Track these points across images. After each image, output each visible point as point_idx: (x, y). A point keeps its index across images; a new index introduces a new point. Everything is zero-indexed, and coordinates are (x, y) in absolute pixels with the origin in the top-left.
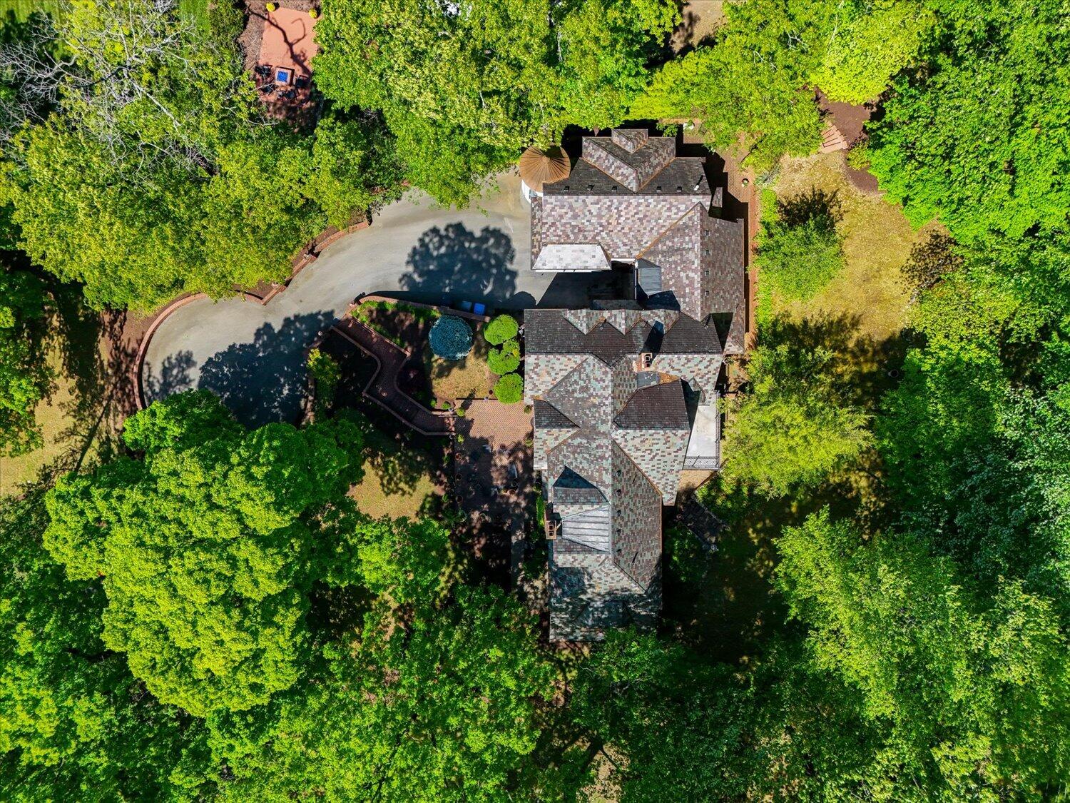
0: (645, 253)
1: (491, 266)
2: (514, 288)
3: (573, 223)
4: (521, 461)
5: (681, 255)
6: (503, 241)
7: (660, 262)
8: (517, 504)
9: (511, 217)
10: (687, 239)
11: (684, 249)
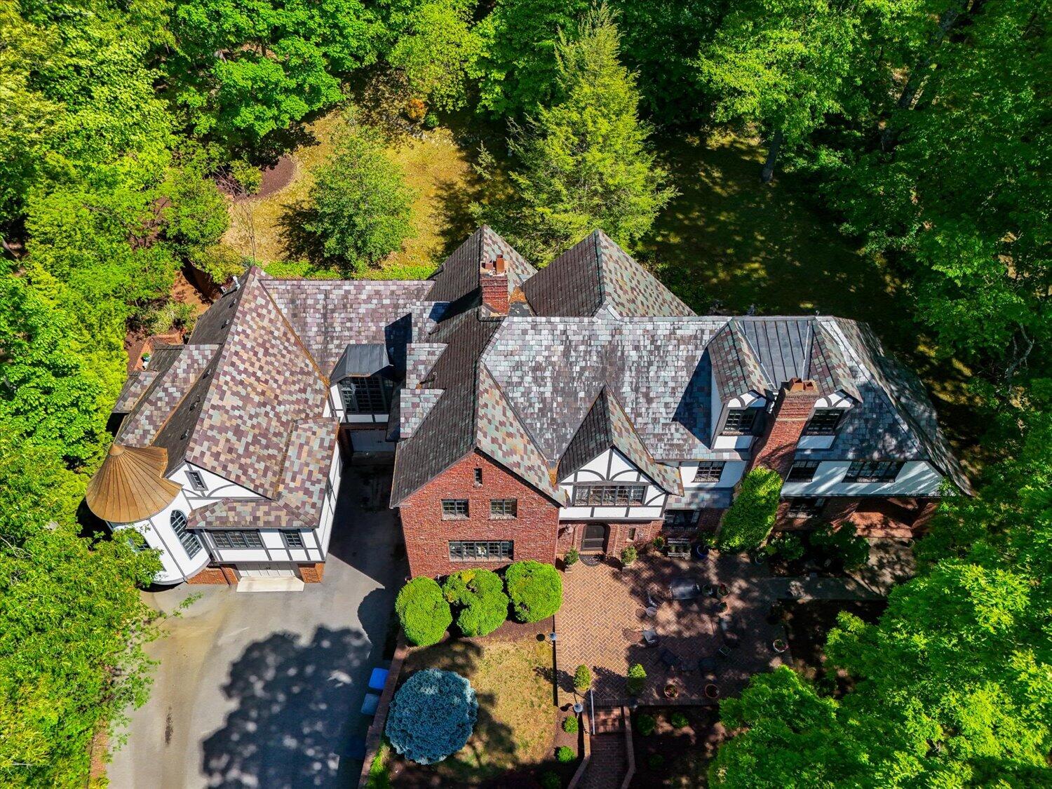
0: (323, 373)
1: (300, 676)
2: (346, 632)
3: (250, 439)
4: (665, 588)
5: (333, 311)
6: (256, 654)
7: (339, 346)
8: (743, 596)
9: (219, 634)
10: (310, 302)
11: (325, 307)
